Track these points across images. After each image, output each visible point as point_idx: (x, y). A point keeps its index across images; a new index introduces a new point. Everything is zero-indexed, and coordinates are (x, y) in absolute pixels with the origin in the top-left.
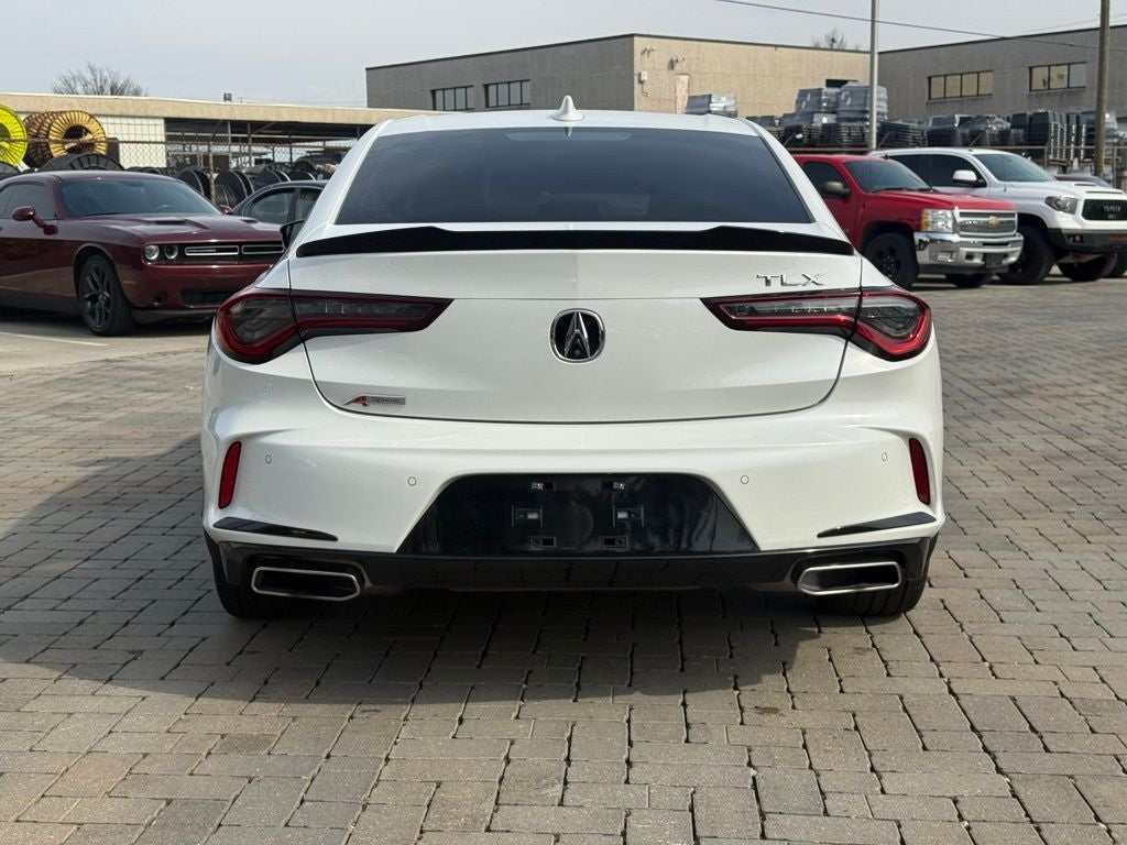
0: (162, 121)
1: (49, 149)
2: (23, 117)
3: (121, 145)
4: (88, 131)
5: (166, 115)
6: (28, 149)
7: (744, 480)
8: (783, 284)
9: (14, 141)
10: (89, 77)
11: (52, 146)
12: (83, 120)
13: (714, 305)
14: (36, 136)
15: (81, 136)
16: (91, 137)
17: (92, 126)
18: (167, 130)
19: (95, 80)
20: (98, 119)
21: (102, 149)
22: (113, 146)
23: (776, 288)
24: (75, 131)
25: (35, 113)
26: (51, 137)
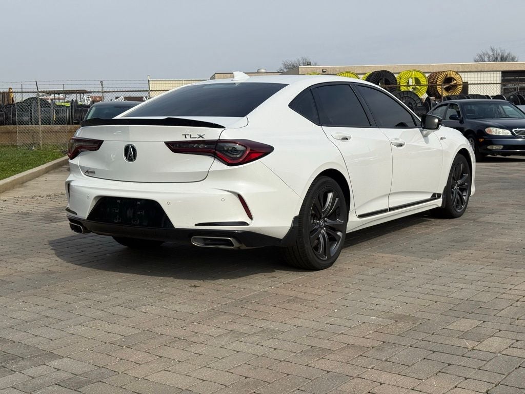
0: (500, 73)
1: (436, 88)
2: (427, 75)
3: (469, 86)
4: (455, 79)
5: (502, 70)
6: (428, 89)
7: (168, 203)
8: (191, 137)
9: (423, 85)
10: (491, 53)
11: (438, 87)
12: (453, 75)
13: (169, 144)
14: (432, 83)
15: (451, 82)
16: (456, 82)
17: (457, 77)
18: (502, 76)
19: (494, 55)
20: (459, 73)
21: (460, 88)
22: (466, 86)
23: (188, 139)
24: (448, 80)
25: (433, 72)
26: (438, 83)
